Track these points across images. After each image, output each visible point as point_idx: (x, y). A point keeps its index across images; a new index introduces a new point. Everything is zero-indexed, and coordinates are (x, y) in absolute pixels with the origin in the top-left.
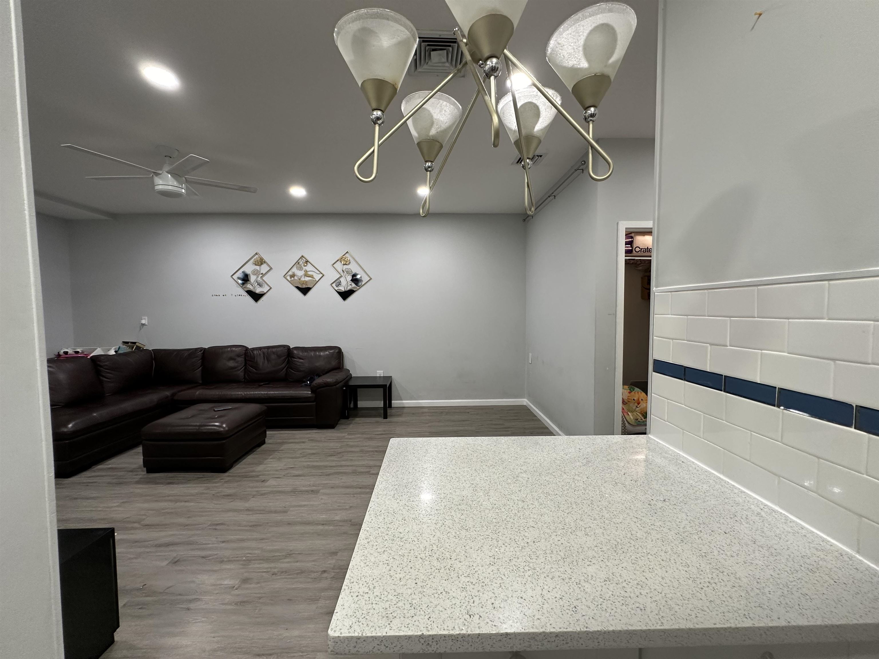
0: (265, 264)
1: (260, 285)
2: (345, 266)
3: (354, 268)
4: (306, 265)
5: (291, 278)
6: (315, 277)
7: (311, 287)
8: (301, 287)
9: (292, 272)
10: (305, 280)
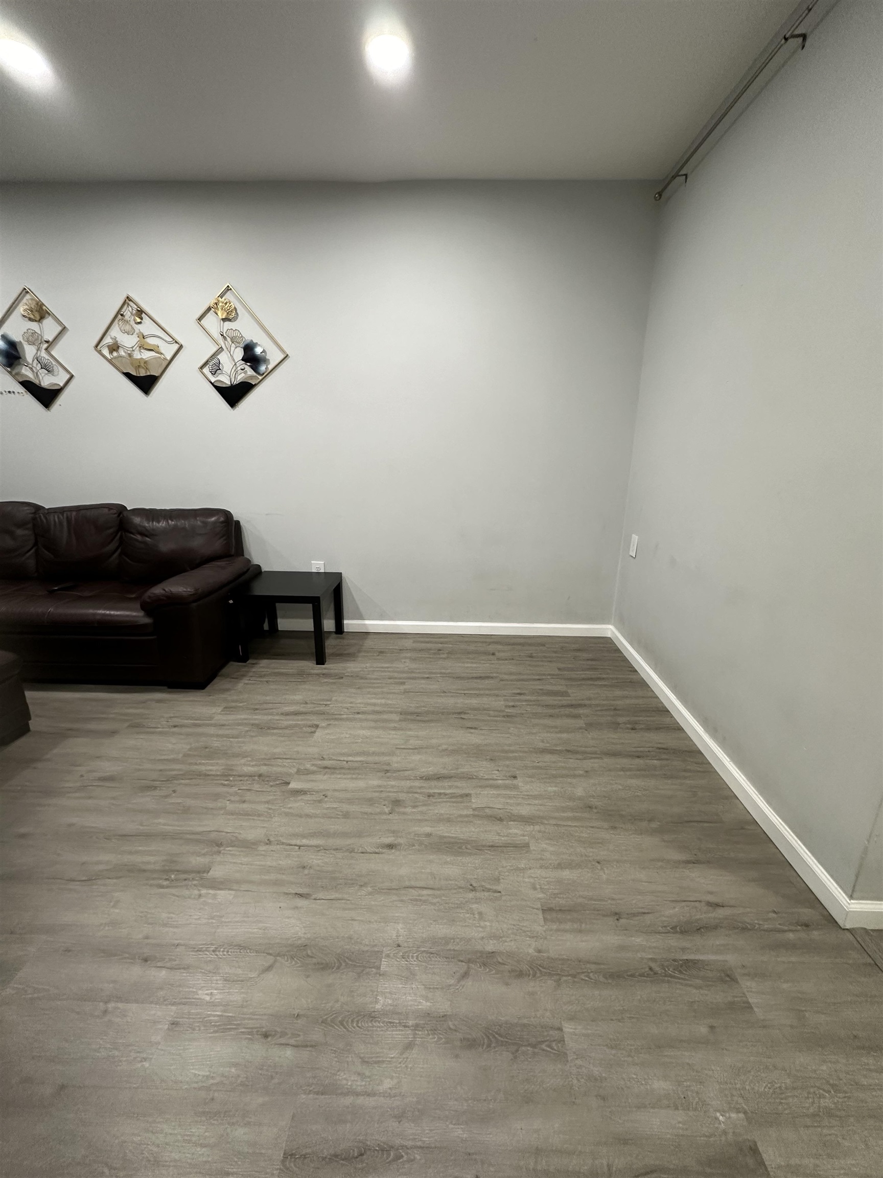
0: (50, 318)
1: (47, 368)
2: (227, 323)
3: (248, 330)
4: (139, 320)
5: (111, 352)
6: (163, 351)
7: (157, 375)
8: (134, 373)
9: (111, 338)
10: (142, 358)
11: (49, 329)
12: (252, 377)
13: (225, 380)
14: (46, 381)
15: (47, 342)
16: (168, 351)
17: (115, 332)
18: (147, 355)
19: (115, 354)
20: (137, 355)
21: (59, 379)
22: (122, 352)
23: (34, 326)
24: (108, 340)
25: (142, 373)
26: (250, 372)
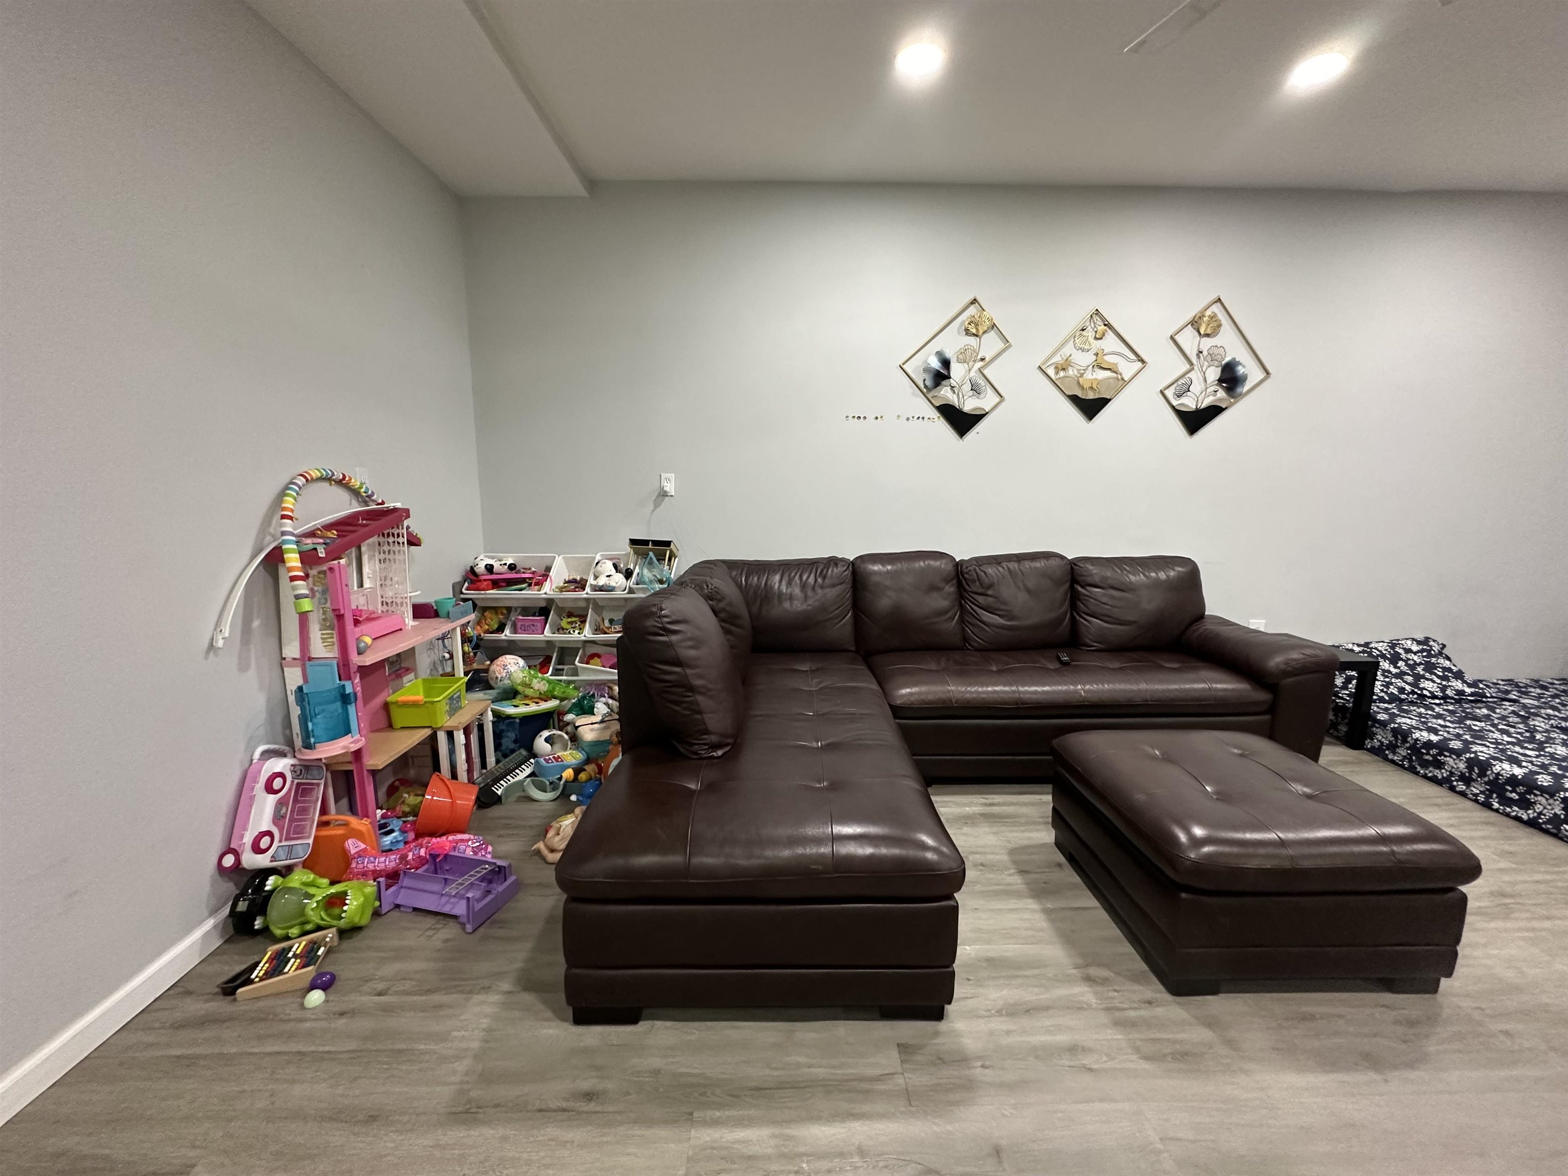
0: (993, 333)
1: (976, 389)
2: (1206, 339)
3: (1229, 346)
4: (1099, 336)
5: (1057, 373)
6: (1120, 370)
7: (1109, 398)
8: (1080, 394)
9: (1061, 356)
10: (1096, 379)
11: (989, 345)
12: (1220, 400)
13: (1189, 403)
14: (969, 405)
15: (982, 360)
16: (1128, 369)
17: (1068, 350)
18: (1102, 375)
19: (1062, 374)
20: (1089, 376)
21: (986, 402)
22: (1071, 372)
23: (972, 341)
24: (1057, 359)
25: (1091, 396)
26: (1221, 394)
